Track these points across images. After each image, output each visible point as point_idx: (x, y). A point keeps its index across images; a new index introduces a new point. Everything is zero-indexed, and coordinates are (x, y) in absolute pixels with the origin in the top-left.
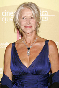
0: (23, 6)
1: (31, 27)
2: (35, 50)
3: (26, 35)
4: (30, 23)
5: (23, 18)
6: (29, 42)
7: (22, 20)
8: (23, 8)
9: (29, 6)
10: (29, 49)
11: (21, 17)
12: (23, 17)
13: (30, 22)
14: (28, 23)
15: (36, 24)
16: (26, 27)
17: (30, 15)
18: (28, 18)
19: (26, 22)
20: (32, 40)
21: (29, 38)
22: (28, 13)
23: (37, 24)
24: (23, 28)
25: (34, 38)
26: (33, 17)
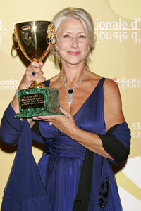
0: (66, 15)
1: (78, 53)
2: (81, 94)
3: (68, 67)
4: (78, 47)
5: (66, 36)
6: (72, 80)
7: (63, 39)
10: (71, 91)
11: (62, 33)
12: (66, 34)
14: (76, 46)
16: (69, 53)
17: (78, 32)
18: (75, 36)
19: (70, 44)
20: (78, 76)
21: (73, 73)
22: (75, 28)
24: (64, 54)
25: (82, 73)
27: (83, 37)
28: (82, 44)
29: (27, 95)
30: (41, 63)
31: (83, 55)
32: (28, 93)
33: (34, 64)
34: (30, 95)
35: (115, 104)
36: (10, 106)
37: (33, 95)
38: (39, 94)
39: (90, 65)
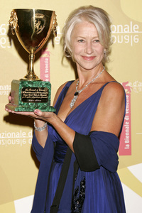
9: (92, 18)
15: (103, 50)
26: (97, 39)
27: (98, 41)
38: (43, 88)
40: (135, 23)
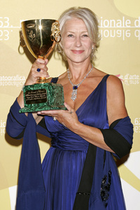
0: (70, 14)
1: (82, 52)
2: (86, 90)
4: (81, 46)
6: (77, 77)
7: (67, 39)
8: (69, 17)
10: (75, 88)
11: (66, 33)
12: (69, 33)
13: (82, 42)
14: (78, 45)
15: (91, 47)
16: (73, 51)
17: (82, 31)
18: (78, 36)
19: (73, 43)
20: (82, 74)
21: (78, 70)
22: (78, 27)
23: (93, 46)
24: (68, 52)
25: (87, 70)
26: (86, 33)
27: (86, 36)
28: (86, 43)
29: (31, 91)
30: (46, 60)
31: (87, 53)
32: (32, 89)
33: (40, 60)
34: (34, 91)
35: (118, 100)
36: (16, 101)
37: (37, 90)
38: (42, 90)
39: (96, 62)
40: (127, 18)
